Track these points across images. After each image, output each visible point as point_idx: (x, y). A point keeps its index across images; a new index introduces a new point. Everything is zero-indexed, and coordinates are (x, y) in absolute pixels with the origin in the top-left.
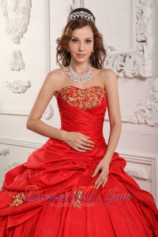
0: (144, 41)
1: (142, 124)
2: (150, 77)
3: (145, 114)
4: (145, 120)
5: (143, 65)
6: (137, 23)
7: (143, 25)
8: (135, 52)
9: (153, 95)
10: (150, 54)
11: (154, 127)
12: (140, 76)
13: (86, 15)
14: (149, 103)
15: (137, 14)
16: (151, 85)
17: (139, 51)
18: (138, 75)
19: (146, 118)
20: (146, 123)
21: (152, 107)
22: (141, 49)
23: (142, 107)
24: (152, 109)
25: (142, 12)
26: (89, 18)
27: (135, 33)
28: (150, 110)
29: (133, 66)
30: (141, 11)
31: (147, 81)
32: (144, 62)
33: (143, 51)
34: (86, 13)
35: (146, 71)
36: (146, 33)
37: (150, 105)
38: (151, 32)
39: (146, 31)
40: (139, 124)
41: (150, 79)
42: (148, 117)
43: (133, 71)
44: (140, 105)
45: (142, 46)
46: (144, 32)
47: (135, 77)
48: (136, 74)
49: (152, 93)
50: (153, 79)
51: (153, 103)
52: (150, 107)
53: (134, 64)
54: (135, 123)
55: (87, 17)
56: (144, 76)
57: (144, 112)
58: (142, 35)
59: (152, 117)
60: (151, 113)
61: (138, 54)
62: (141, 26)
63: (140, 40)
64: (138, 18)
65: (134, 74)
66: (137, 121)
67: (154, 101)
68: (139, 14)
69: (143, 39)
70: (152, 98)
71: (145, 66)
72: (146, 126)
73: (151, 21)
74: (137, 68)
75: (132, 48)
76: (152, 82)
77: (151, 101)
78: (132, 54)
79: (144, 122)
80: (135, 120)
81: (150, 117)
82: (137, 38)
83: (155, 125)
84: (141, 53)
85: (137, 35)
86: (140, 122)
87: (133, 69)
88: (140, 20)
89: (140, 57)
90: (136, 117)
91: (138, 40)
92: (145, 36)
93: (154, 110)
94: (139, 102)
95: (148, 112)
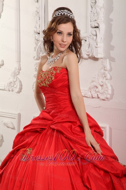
0: (98, 27)
1: (95, 98)
2: (102, 58)
3: (97, 90)
4: (98, 95)
5: (96, 47)
6: (91, 12)
7: (97, 13)
8: (89, 36)
9: (104, 74)
10: (102, 38)
11: (104, 101)
12: (93, 57)
13: (69, 14)
14: (101, 80)
15: (91, 3)
16: (102, 65)
17: (93, 35)
18: (92, 56)
19: (98, 93)
20: (98, 98)
21: (103, 84)
22: (95, 33)
23: (95, 84)
24: (104, 85)
25: (96, 2)
26: (71, 16)
27: (90, 20)
28: (102, 86)
29: (88, 48)
30: (94, 1)
31: (100, 61)
32: (97, 45)
33: (96, 35)
34: (69, 12)
35: (98, 53)
36: (98, 20)
37: (102, 82)
38: (103, 19)
39: (99, 18)
40: (93, 98)
41: (102, 59)
42: (100, 92)
43: (88, 52)
44: (94, 82)
45: (95, 31)
46: (97, 19)
47: (90, 58)
48: (90, 55)
49: (103, 72)
50: (105, 60)
51: (104, 80)
52: (102, 84)
53: (88, 46)
54: (89, 98)
55: (70, 15)
56: (97, 57)
57: (97, 88)
58: (96, 22)
59: (103, 92)
60: (102, 89)
61: (92, 38)
62: (95, 14)
63: (94, 26)
64: (92, 7)
65: (88, 55)
66: (91, 96)
67: (105, 78)
68: (93, 4)
69: (97, 25)
70: (103, 76)
71: (98, 48)
72: (98, 99)
73: (103, 10)
74: (91, 50)
75: (87, 33)
76: (104, 62)
77: (102, 78)
78: (87, 38)
79: (96, 96)
80: (89, 94)
81: (101, 92)
82: (91, 24)
83: (106, 99)
84: (95, 37)
85: (91, 22)
86: (94, 97)
87: (88, 51)
88: (94, 8)
89: (94, 41)
90: (90, 92)
91: (92, 26)
92: (98, 22)
93: (105, 86)
94: (93, 79)
95: (100, 88)
